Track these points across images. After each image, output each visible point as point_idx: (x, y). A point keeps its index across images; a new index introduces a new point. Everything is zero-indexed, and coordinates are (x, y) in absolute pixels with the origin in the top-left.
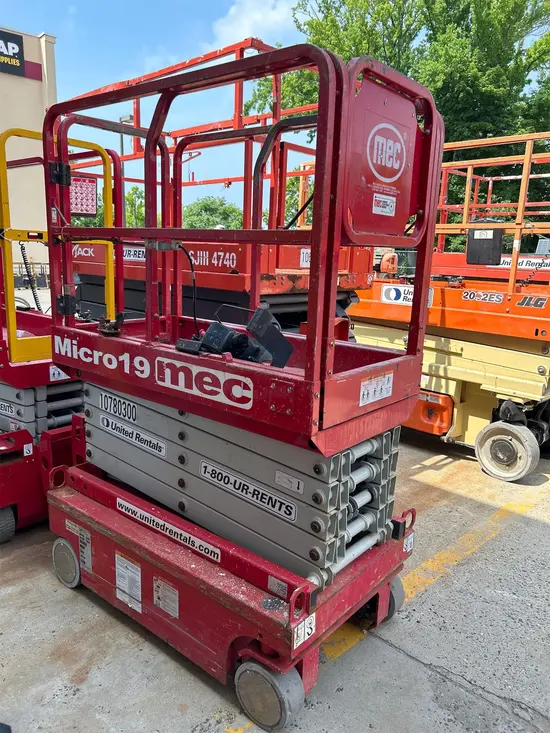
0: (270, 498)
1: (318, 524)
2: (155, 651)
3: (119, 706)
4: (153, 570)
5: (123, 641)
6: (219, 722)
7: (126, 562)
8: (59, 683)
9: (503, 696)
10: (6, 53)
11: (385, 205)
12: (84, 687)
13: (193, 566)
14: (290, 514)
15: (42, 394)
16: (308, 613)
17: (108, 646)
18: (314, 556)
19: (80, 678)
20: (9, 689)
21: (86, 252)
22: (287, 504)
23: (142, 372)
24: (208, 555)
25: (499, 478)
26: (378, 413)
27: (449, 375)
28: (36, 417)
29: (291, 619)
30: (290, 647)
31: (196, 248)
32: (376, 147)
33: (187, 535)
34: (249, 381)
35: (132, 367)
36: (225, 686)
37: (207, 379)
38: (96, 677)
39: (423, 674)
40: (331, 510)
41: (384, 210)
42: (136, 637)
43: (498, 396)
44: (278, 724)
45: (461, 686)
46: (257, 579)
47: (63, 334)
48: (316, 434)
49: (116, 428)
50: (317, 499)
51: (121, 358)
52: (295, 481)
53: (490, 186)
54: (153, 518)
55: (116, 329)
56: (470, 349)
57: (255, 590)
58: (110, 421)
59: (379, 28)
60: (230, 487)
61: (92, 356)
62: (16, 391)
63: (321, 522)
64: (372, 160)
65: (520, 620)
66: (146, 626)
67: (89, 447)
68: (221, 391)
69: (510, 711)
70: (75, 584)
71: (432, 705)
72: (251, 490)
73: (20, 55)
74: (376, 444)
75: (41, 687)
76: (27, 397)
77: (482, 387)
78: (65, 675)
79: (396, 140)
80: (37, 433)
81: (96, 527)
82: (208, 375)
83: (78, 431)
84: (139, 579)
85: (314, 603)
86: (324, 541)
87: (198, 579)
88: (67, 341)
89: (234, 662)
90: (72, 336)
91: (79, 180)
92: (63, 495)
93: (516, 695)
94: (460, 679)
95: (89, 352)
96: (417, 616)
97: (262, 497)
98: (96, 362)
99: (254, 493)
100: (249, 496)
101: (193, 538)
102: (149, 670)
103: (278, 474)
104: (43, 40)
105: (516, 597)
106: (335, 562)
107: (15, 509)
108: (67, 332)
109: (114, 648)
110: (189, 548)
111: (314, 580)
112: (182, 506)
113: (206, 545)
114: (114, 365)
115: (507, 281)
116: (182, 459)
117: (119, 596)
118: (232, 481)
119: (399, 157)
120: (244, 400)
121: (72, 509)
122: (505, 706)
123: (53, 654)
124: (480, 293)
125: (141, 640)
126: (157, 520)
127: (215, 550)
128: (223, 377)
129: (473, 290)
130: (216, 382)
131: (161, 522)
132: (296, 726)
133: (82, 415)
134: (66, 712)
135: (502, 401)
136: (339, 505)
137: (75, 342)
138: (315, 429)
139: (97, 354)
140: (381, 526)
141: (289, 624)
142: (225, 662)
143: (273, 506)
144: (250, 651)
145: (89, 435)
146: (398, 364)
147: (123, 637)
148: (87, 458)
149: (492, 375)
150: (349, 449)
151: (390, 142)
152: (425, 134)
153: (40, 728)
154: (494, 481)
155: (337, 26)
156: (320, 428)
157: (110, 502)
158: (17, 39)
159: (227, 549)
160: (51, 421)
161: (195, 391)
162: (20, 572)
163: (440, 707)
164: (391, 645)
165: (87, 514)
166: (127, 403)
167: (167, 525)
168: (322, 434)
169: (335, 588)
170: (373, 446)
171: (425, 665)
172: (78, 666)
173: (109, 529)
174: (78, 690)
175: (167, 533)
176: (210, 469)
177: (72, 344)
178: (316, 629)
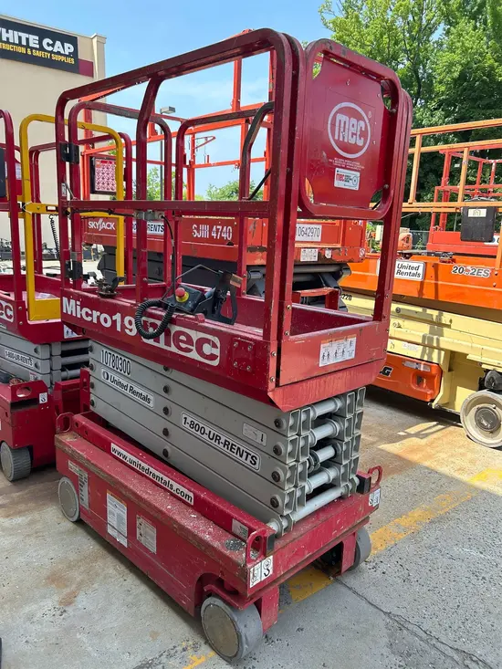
0: (239, 448)
1: (278, 474)
2: (137, 582)
3: (98, 628)
4: (137, 508)
5: (111, 571)
6: (184, 650)
7: (116, 501)
8: (49, 604)
9: (456, 647)
10: (62, 52)
11: (348, 179)
12: (70, 609)
13: (169, 507)
14: (255, 464)
15: (57, 349)
16: (265, 555)
17: (97, 575)
18: (274, 504)
19: (68, 601)
20: (6, 606)
21: (109, 226)
22: (253, 454)
23: (131, 330)
24: (184, 498)
25: (482, 443)
26: (340, 374)
27: (442, 346)
28: (51, 369)
29: (248, 560)
30: (246, 585)
31: (199, 222)
32: (337, 124)
33: (167, 479)
34: (216, 340)
35: (123, 326)
36: (193, 617)
37: (182, 338)
38: (82, 601)
39: (381, 621)
40: (290, 462)
41: (347, 183)
42: (122, 568)
43: (483, 366)
44: (235, 656)
45: (416, 635)
46: (223, 521)
47: (69, 296)
48: (273, 390)
49: (114, 381)
50: (277, 451)
51: (114, 318)
52: (260, 434)
53: (493, 168)
54: (140, 462)
55: (112, 291)
56: (459, 321)
57: (221, 531)
58: (110, 374)
59: (399, 23)
60: (205, 437)
61: (91, 315)
62: (34, 346)
63: (281, 472)
64: (333, 135)
65: (484, 578)
66: (130, 559)
67: (92, 398)
68: (194, 348)
69: (460, 662)
70: (75, 518)
71: (386, 651)
72: (222, 440)
73: (75, 54)
74: (339, 404)
75: (34, 607)
76: (44, 352)
77: (468, 357)
78: (56, 598)
79: (359, 118)
80: (51, 383)
81: (92, 468)
82: (183, 333)
83: (85, 384)
84: (125, 517)
85: (272, 547)
86: (284, 490)
87: (171, 518)
88: (73, 302)
89: (201, 596)
90: (77, 298)
91: (106, 162)
92: (67, 440)
93: (467, 647)
94: (416, 629)
95: (90, 312)
96: (382, 567)
97: (232, 447)
98: (95, 321)
99: (225, 444)
100: (221, 446)
101: (172, 482)
102: (130, 599)
103: (245, 426)
104: (95, 40)
105: (482, 556)
106: (295, 510)
107: (31, 449)
108: (72, 293)
109: (101, 577)
110: (169, 491)
111: (274, 526)
112: (165, 453)
113: (182, 489)
114: (108, 325)
115: (495, 257)
116: (166, 410)
117: (110, 531)
118: (207, 432)
119: (363, 134)
120: (212, 357)
121: (73, 451)
122: (456, 657)
123: (48, 578)
124: (469, 268)
125: (127, 571)
126: (143, 464)
127: (188, 494)
128: (195, 335)
129: (462, 265)
130: (189, 341)
131: (146, 466)
132: (255, 659)
133: (88, 369)
134: (52, 630)
135: (487, 371)
136: (298, 457)
137: (78, 303)
138: (271, 385)
139: (96, 314)
140: (344, 480)
141: (245, 565)
142: (193, 595)
143: (241, 456)
144: (213, 586)
145: (93, 386)
146: (361, 329)
147: (111, 568)
148: (91, 407)
149: (479, 346)
150: (308, 406)
151: (354, 121)
152: (391, 114)
153: (27, 642)
154: (478, 447)
155: (360, 22)
156: (277, 385)
157: (106, 447)
158: (73, 40)
159: (198, 493)
160: (64, 374)
161: (173, 349)
162: (31, 505)
163: (393, 653)
164: (355, 592)
165: (85, 456)
166: (123, 358)
167: (151, 469)
168: (279, 390)
169: (295, 534)
170: (336, 404)
171: (385, 613)
172: (68, 590)
173: (102, 470)
174: (65, 611)
175: (151, 477)
176: (189, 420)
177: (76, 305)
178: (274, 571)
